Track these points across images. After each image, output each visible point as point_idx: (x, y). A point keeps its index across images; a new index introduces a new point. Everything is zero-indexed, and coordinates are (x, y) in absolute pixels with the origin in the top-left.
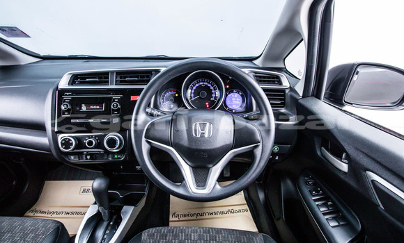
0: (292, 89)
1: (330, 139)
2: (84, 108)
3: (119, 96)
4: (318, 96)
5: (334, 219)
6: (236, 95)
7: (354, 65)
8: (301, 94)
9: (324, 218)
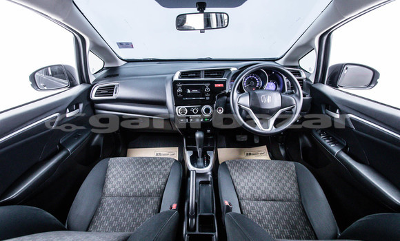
0: (307, 79)
1: (331, 104)
2: (189, 91)
3: (208, 85)
4: (322, 82)
5: (333, 144)
6: (272, 84)
7: (343, 64)
8: (313, 82)
9: (327, 144)
